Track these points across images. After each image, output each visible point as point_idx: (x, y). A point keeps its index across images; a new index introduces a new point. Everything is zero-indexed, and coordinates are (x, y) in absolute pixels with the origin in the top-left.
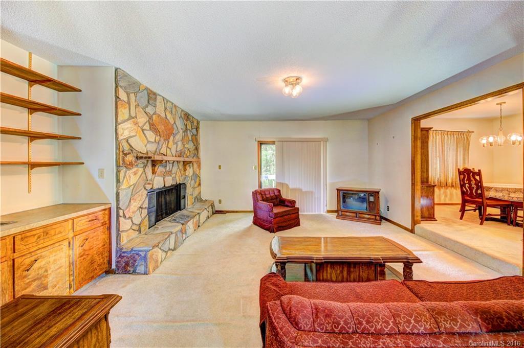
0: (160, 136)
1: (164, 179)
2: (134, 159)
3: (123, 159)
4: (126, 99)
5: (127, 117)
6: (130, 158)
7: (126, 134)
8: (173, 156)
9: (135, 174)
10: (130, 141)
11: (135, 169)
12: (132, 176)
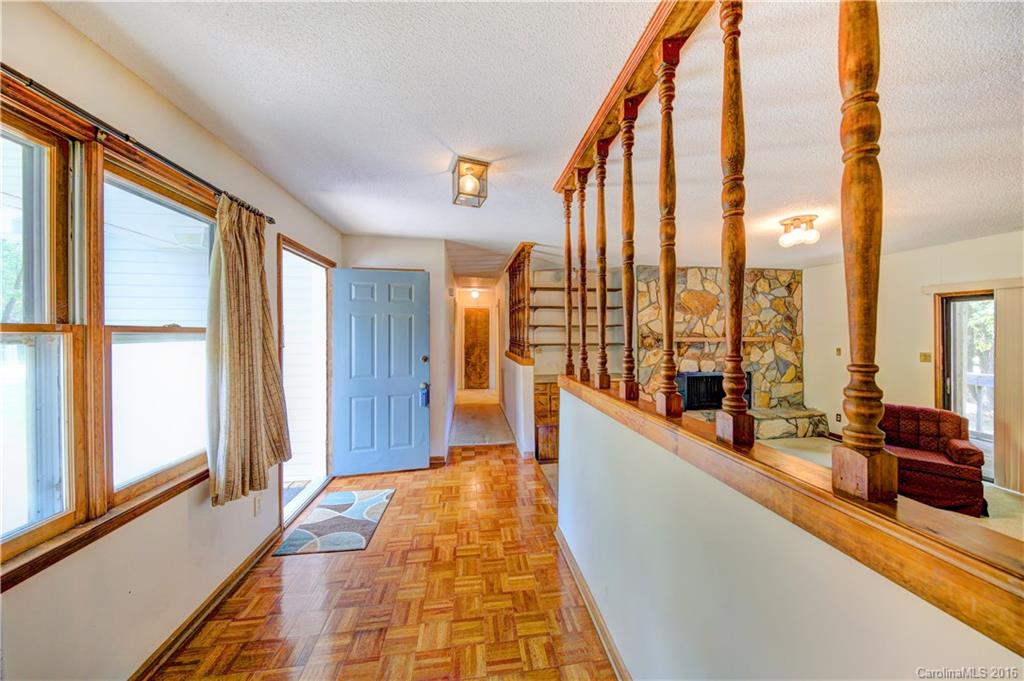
0: (692, 313)
1: (699, 363)
2: (653, 341)
3: (642, 342)
4: (645, 289)
5: (647, 303)
6: (649, 341)
7: (646, 320)
8: (718, 336)
9: (655, 355)
10: (649, 325)
11: (655, 351)
12: (652, 357)
